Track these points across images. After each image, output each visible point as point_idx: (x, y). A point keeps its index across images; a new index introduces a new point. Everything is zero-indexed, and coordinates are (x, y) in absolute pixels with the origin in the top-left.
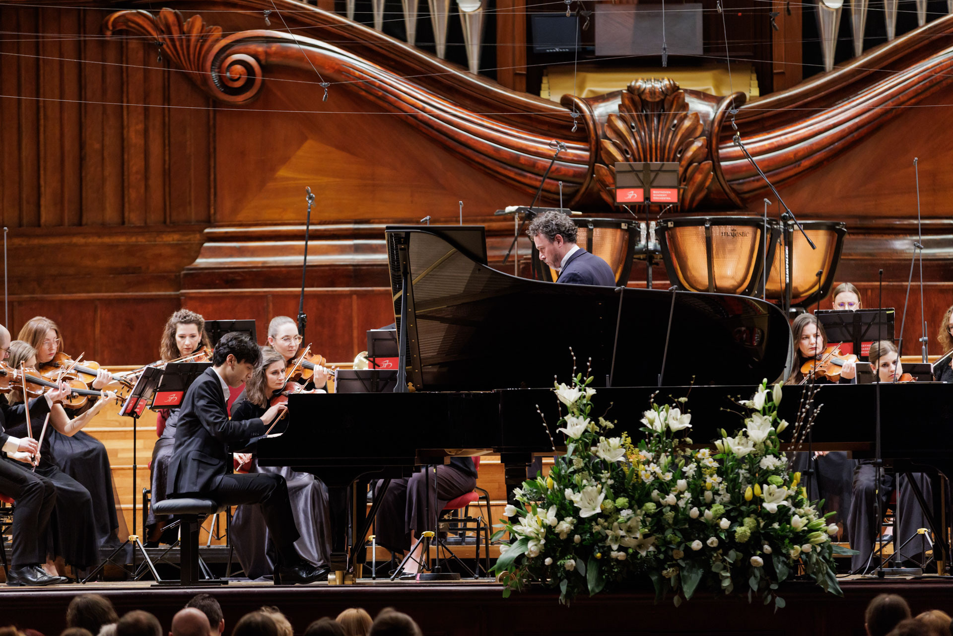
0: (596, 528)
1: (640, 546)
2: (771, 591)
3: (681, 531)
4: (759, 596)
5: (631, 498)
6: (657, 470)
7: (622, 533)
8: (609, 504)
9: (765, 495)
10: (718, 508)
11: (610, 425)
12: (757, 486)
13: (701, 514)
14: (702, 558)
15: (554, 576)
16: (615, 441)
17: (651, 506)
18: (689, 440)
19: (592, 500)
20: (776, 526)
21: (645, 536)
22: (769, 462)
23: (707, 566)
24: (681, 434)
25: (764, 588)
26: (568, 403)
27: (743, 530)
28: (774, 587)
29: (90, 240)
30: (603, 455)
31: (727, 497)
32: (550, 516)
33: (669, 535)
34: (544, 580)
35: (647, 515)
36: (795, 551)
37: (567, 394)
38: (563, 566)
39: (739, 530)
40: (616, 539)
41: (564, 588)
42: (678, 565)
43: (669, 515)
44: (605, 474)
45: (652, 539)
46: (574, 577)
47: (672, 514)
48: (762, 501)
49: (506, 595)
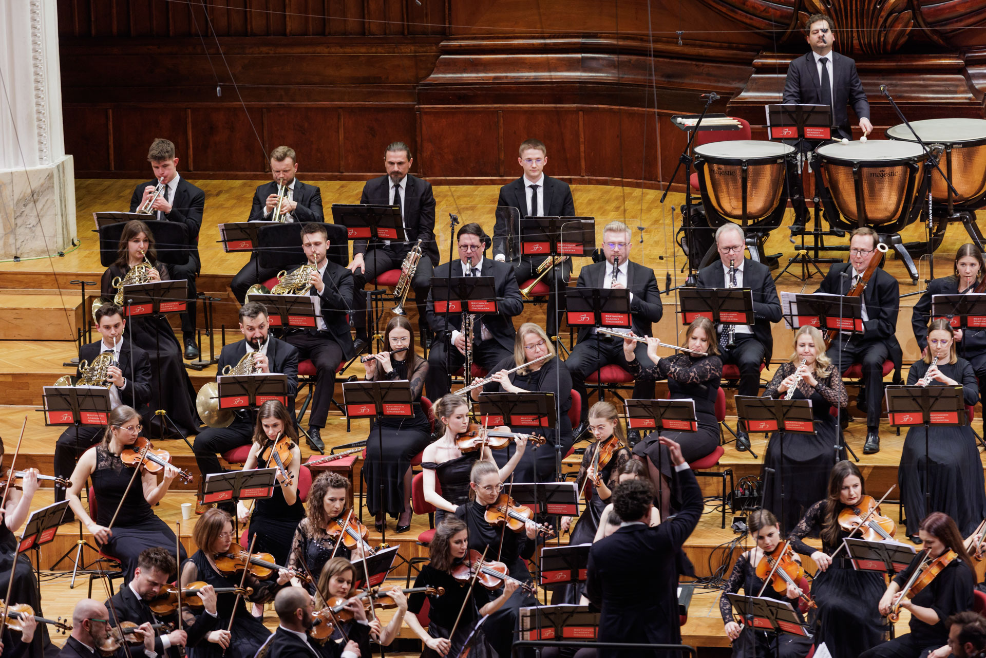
29: (333, 50)
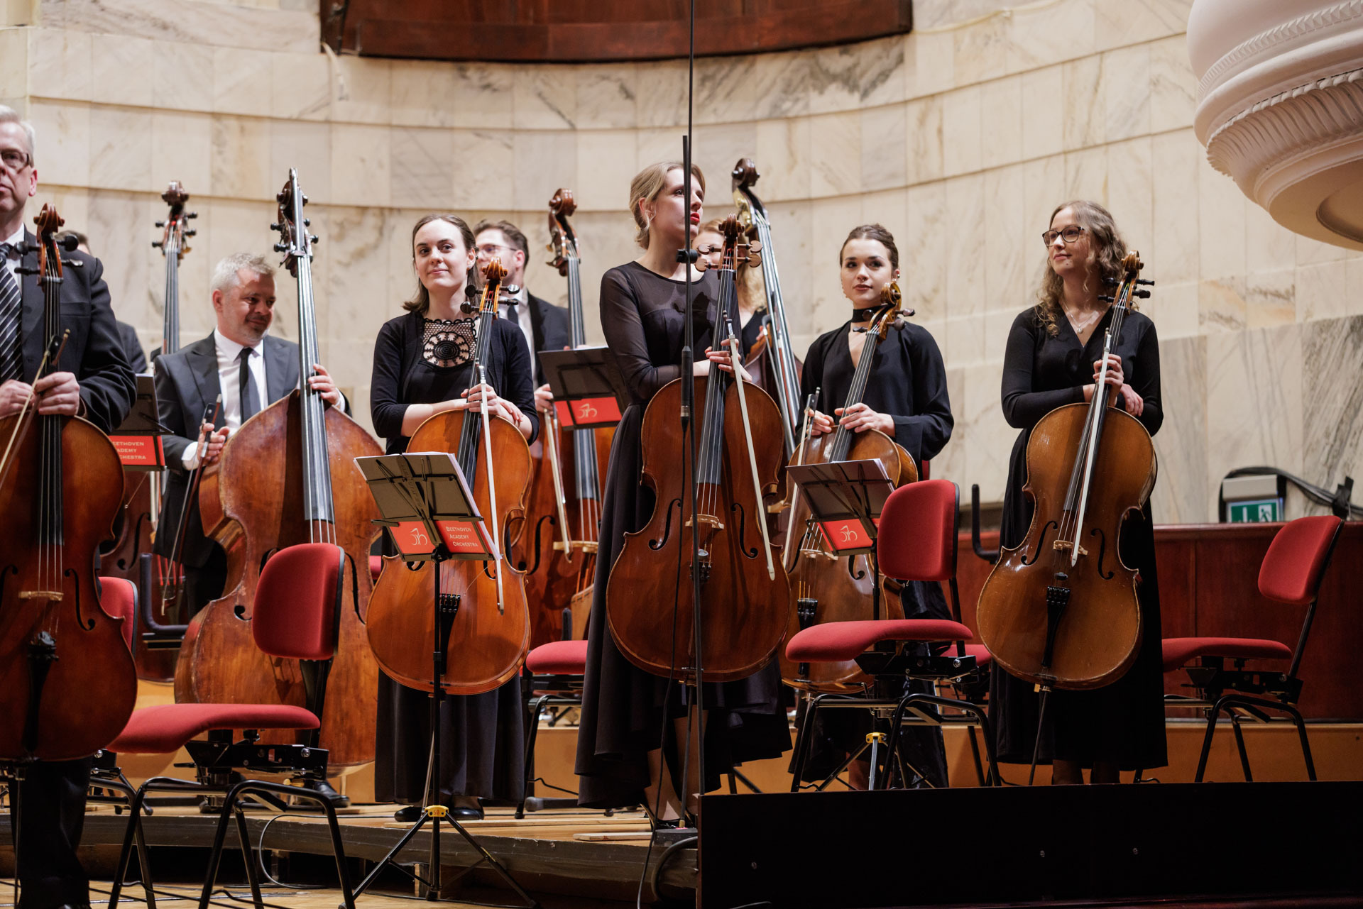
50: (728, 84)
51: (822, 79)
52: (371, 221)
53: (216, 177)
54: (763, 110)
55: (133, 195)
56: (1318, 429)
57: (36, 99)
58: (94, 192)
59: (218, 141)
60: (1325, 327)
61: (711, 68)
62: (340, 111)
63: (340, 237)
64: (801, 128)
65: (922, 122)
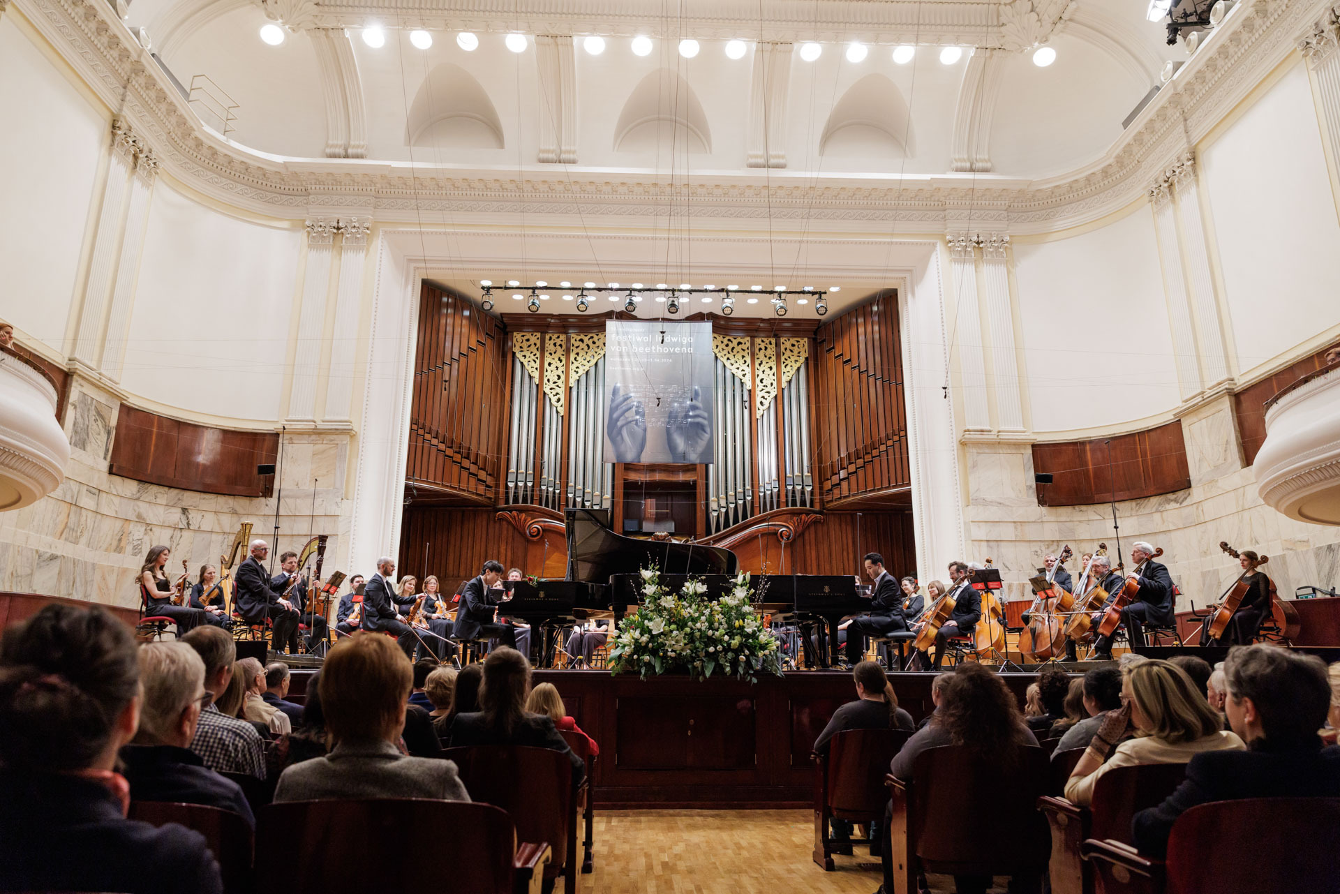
0: (660, 640)
1: (682, 650)
2: (749, 674)
3: (704, 642)
4: (743, 677)
5: (678, 625)
6: (691, 611)
7: (673, 643)
8: (667, 628)
9: (745, 624)
10: (722, 631)
11: (667, 589)
12: (741, 621)
13: (713, 634)
14: (713, 657)
15: (638, 665)
16: (669, 598)
17: (688, 630)
18: (706, 598)
19: (658, 626)
20: (750, 641)
21: (685, 644)
22: (747, 609)
23: (716, 661)
24: (702, 595)
25: (746, 672)
26: (646, 578)
27: (736, 642)
28: (751, 672)
30: (663, 604)
31: (726, 626)
32: (637, 634)
33: (697, 644)
34: (633, 668)
35: (686, 634)
36: (761, 654)
37: (646, 574)
38: (643, 659)
39: (733, 642)
40: (671, 646)
41: (643, 671)
42: (702, 660)
43: (697, 634)
44: (665, 613)
45: (689, 646)
46: (649, 666)
47: (699, 633)
48: (743, 627)
49: (613, 675)
50: (1143, 505)
51: (1169, 501)
52: (1055, 544)
53: (1016, 536)
54: (1154, 510)
55: (997, 541)
56: (1322, 575)
57: (972, 522)
58: (988, 541)
59: (1016, 528)
60: (1320, 548)
61: (1139, 501)
62: (1045, 519)
63: (1048, 548)
64: (1165, 513)
65: (1197, 508)
